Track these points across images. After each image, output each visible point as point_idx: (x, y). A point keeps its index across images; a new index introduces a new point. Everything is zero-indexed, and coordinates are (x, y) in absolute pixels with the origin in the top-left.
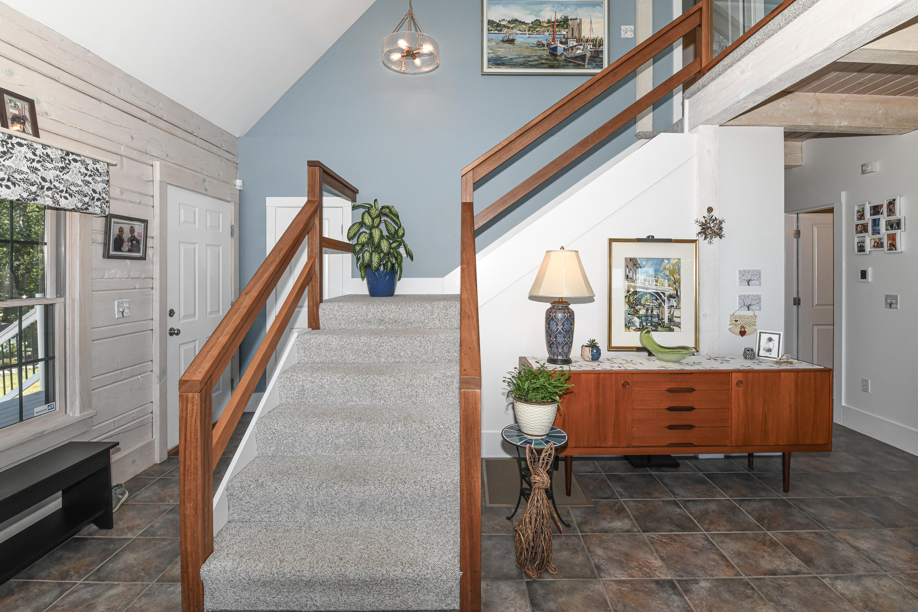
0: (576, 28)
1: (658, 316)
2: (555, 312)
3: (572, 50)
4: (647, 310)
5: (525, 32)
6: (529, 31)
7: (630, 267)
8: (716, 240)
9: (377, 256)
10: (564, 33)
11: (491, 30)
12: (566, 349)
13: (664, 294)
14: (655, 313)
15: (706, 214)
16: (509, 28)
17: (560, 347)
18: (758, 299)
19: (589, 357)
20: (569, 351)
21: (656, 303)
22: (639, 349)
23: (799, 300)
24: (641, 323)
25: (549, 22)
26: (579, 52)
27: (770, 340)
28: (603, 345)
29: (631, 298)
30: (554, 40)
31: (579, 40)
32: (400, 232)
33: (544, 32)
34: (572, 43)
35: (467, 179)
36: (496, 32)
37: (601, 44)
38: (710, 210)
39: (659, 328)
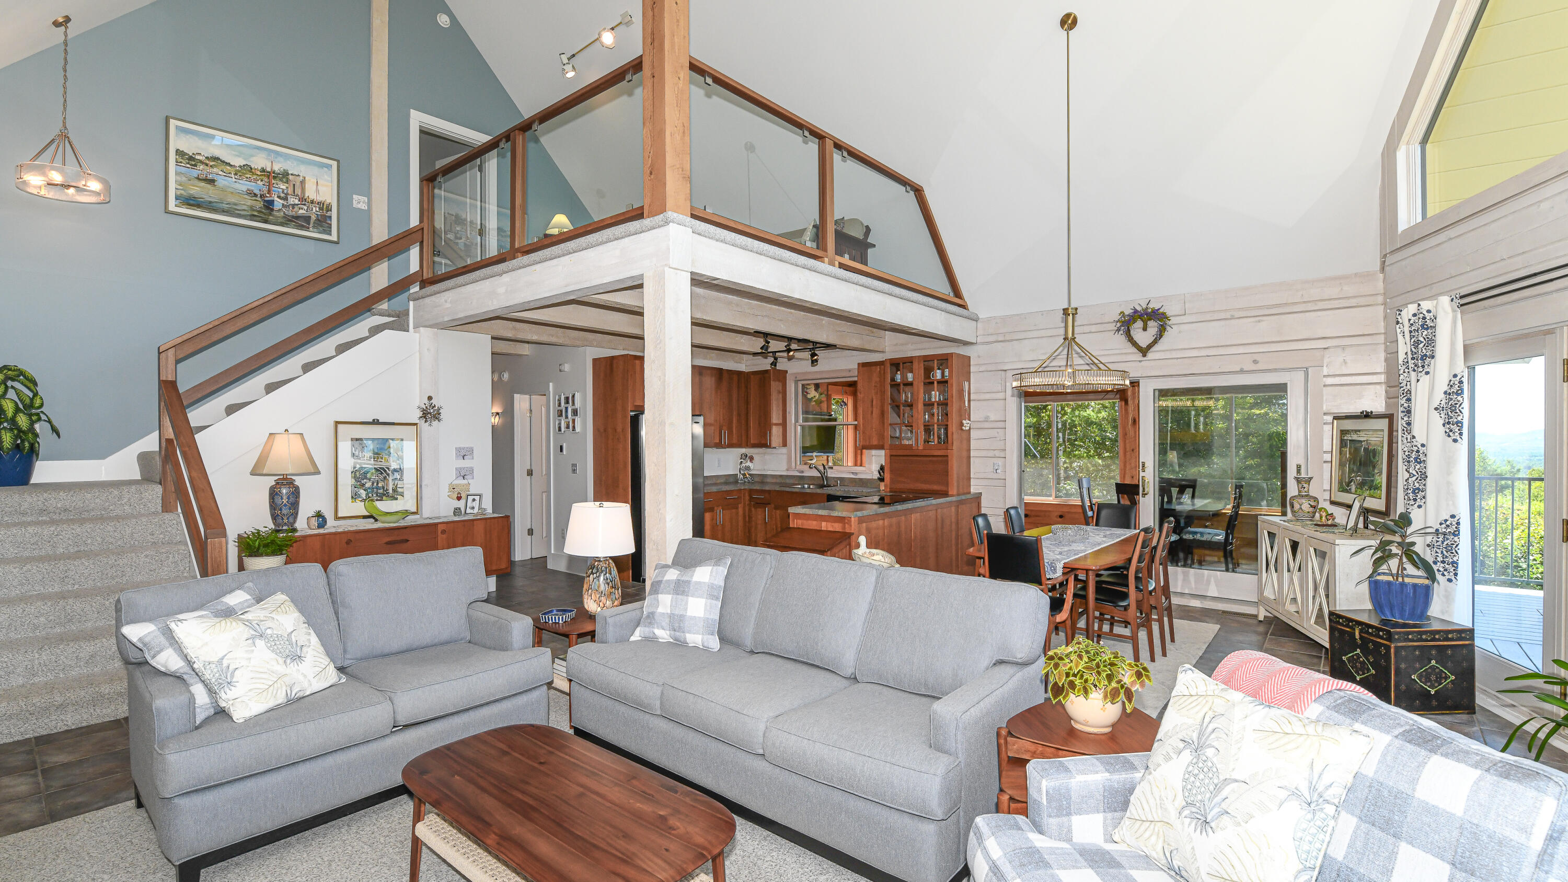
0: (298, 184)
1: (383, 488)
2: (280, 488)
3: (293, 208)
4: (373, 484)
5: (230, 175)
6: (236, 174)
7: (356, 446)
8: (435, 423)
9: (8, 434)
10: (284, 187)
11: (181, 162)
12: (291, 520)
13: (388, 469)
14: (380, 485)
15: (426, 401)
16: (207, 165)
17: (285, 518)
18: (471, 470)
19: (314, 525)
20: (295, 522)
21: (382, 477)
22: (365, 517)
23: (532, 471)
24: (367, 494)
25: (263, 170)
26: (301, 212)
27: (474, 500)
28: (329, 516)
29: (357, 473)
30: (269, 192)
31: (303, 200)
32: (37, 402)
33: (256, 180)
34: (293, 200)
35: (167, 356)
36: (188, 166)
37: (329, 209)
38: (430, 398)
39: (384, 498)
